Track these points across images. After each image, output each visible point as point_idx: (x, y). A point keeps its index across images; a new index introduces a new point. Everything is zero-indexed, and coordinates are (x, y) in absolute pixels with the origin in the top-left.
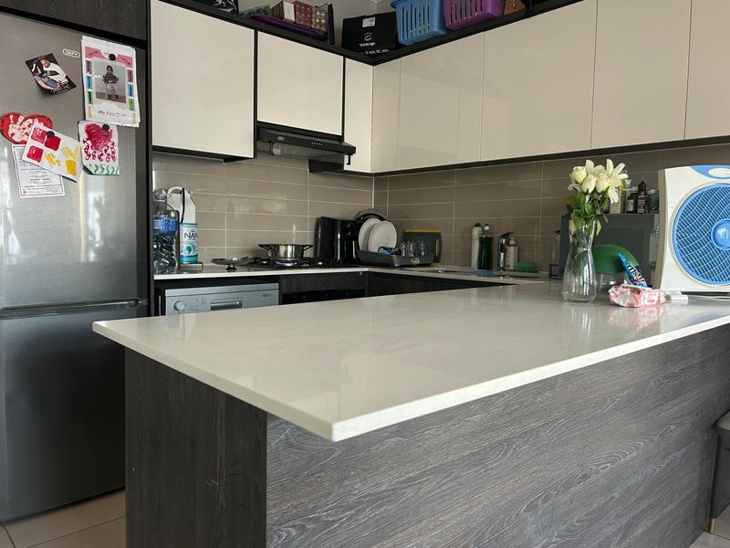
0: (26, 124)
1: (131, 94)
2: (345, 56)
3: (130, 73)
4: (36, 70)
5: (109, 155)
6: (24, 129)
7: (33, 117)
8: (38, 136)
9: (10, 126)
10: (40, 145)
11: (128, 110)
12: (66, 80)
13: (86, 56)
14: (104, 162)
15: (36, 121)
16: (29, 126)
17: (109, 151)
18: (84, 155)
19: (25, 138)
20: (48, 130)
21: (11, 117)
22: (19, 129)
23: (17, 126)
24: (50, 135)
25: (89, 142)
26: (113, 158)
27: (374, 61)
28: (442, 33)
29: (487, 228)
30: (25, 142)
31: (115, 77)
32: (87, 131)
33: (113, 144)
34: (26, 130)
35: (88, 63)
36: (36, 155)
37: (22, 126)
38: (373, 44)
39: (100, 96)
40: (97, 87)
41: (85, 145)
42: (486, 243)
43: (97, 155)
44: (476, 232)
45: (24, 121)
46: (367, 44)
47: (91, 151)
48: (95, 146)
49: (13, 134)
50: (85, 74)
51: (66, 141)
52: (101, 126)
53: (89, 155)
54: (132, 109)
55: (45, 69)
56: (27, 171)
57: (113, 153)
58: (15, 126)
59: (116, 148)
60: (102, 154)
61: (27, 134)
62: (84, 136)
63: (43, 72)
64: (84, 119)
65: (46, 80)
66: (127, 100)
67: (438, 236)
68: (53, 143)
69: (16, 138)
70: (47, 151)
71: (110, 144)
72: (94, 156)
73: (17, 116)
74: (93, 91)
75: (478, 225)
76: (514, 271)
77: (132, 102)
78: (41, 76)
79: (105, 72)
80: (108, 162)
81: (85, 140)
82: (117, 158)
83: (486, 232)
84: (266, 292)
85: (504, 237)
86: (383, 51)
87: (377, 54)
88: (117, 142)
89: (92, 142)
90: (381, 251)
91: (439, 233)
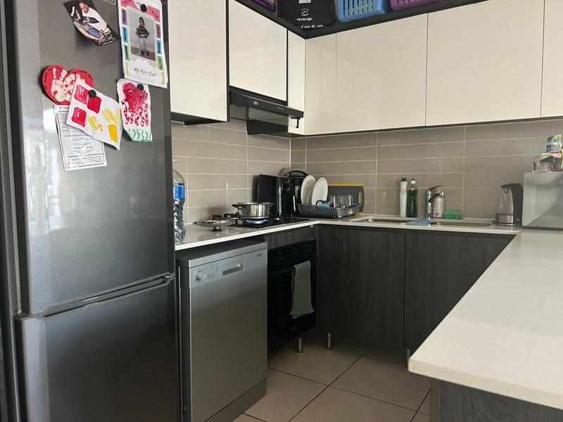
0: (68, 80)
1: (159, 52)
2: (288, 29)
3: (158, 27)
4: (75, 14)
5: (143, 118)
6: (67, 86)
7: (75, 73)
8: (80, 96)
9: (53, 82)
10: (83, 107)
11: (157, 69)
12: (108, 30)
13: (122, 4)
14: (140, 127)
15: (78, 76)
16: (72, 83)
17: (143, 114)
18: (124, 118)
19: (68, 98)
20: (89, 88)
21: (54, 70)
22: (62, 86)
23: (60, 82)
24: (92, 94)
25: (127, 103)
26: (147, 121)
27: (307, 34)
28: (383, 13)
29: (413, 182)
30: (68, 103)
31: (146, 31)
32: (125, 91)
33: (146, 106)
34: (70, 88)
35: (124, 12)
36: (80, 118)
37: (65, 83)
38: (310, 19)
39: (135, 51)
40: (132, 41)
41: (123, 108)
42: (412, 195)
43: (134, 118)
44: (404, 185)
45: (67, 76)
46: (304, 19)
47: (129, 114)
48: (132, 109)
49: (55, 93)
50: (121, 25)
51: (106, 102)
52: (136, 85)
53: (128, 119)
54: (161, 68)
55: (84, 15)
56: (71, 138)
57: (147, 116)
58: (58, 81)
59: (149, 111)
60: (138, 118)
61: (69, 92)
62: (122, 96)
63: (83, 18)
64: (122, 76)
65: (86, 27)
66: (156, 58)
67: (360, 189)
68: (95, 105)
69: (58, 98)
70: (90, 113)
71: (143, 107)
72: (132, 120)
73: (60, 70)
74: (128, 44)
75: (404, 180)
76: (443, 217)
77: (160, 60)
78: (81, 22)
79: (138, 25)
80: (143, 126)
81: (124, 101)
82: (150, 121)
83: (413, 186)
84: (259, 252)
85: (431, 190)
86: (318, 26)
87: (311, 29)
88: (149, 104)
89: (129, 104)
90: (320, 204)
91: (362, 187)
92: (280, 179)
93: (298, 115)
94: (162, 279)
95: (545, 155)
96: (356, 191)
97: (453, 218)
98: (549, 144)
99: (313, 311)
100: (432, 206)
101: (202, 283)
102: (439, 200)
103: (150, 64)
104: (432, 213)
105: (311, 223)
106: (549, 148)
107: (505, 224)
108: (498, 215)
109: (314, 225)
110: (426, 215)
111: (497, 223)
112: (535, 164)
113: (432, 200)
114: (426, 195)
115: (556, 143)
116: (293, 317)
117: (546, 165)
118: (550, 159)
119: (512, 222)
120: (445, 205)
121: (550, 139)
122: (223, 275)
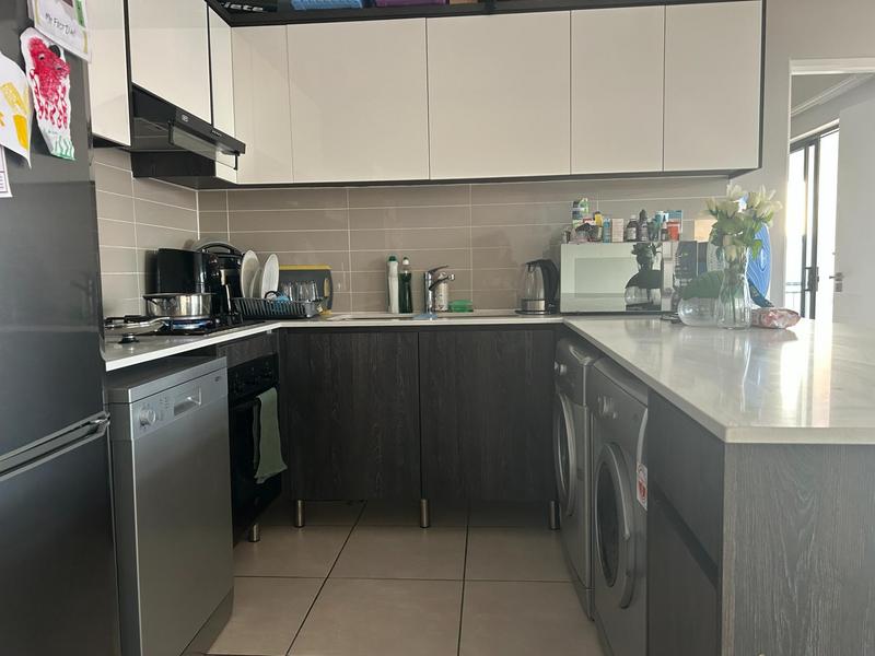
2: (209, 4)
5: (60, 113)
11: (77, 22)
14: (56, 128)
17: (60, 103)
18: (37, 106)
25: (36, 77)
26: (65, 120)
27: (232, 19)
28: (361, 6)
29: (406, 262)
32: (34, 54)
33: (64, 90)
41: (33, 86)
42: (405, 280)
43: (50, 109)
44: (394, 266)
47: (42, 100)
48: (44, 91)
52: (47, 44)
53: (41, 109)
54: (82, 22)
57: (64, 108)
59: (68, 101)
60: (54, 110)
62: (30, 63)
66: (73, 3)
67: (327, 273)
71: (60, 92)
72: (47, 112)
75: (392, 259)
76: (449, 311)
77: (80, 7)
80: (60, 127)
81: (32, 72)
82: (69, 121)
83: (406, 267)
84: (216, 374)
85: (431, 272)
86: (255, 9)
87: (242, 11)
88: (68, 87)
89: (41, 80)
90: (272, 297)
91: (328, 270)
92: (200, 257)
93: (237, 149)
94: (88, 427)
95: (578, 223)
96: (321, 277)
97: (463, 311)
98: (575, 209)
99: (285, 467)
100: (434, 296)
101: (149, 430)
102: (443, 287)
103: (66, 12)
104: (434, 306)
105: (268, 328)
106: (576, 215)
107: (535, 313)
108: (524, 301)
109: (273, 330)
110: (425, 310)
111: (524, 312)
112: (569, 234)
113: (434, 287)
114: (424, 279)
115: (583, 209)
116: (259, 482)
117: (583, 233)
118: (585, 227)
119: (543, 309)
120: (450, 294)
121: (576, 203)
122: (176, 414)
